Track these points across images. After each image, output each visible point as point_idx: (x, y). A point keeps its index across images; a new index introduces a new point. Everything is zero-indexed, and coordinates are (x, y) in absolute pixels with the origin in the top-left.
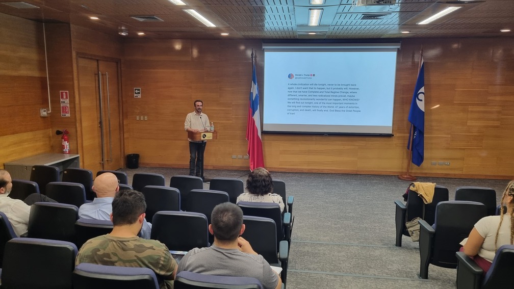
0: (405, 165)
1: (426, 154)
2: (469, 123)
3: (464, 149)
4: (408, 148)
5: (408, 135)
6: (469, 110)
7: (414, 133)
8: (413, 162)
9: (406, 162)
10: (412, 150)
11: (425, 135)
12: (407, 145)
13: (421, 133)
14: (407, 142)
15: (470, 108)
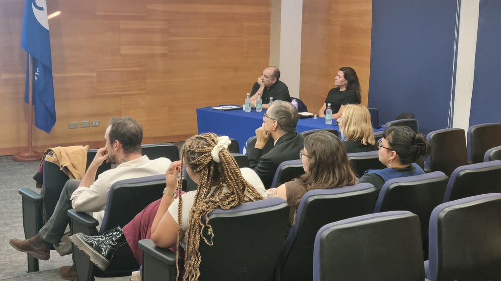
0: (24, 133)
1: (60, 110)
2: (124, 50)
3: (120, 96)
4: (27, 100)
5: (23, 76)
6: (122, 26)
7: (34, 71)
8: (37, 125)
9: (24, 128)
10: (34, 103)
11: (54, 75)
12: (22, 95)
13: (48, 71)
14: (22, 90)
15: (124, 25)
